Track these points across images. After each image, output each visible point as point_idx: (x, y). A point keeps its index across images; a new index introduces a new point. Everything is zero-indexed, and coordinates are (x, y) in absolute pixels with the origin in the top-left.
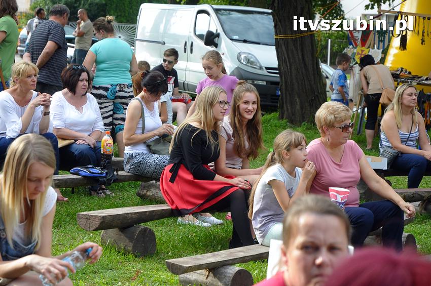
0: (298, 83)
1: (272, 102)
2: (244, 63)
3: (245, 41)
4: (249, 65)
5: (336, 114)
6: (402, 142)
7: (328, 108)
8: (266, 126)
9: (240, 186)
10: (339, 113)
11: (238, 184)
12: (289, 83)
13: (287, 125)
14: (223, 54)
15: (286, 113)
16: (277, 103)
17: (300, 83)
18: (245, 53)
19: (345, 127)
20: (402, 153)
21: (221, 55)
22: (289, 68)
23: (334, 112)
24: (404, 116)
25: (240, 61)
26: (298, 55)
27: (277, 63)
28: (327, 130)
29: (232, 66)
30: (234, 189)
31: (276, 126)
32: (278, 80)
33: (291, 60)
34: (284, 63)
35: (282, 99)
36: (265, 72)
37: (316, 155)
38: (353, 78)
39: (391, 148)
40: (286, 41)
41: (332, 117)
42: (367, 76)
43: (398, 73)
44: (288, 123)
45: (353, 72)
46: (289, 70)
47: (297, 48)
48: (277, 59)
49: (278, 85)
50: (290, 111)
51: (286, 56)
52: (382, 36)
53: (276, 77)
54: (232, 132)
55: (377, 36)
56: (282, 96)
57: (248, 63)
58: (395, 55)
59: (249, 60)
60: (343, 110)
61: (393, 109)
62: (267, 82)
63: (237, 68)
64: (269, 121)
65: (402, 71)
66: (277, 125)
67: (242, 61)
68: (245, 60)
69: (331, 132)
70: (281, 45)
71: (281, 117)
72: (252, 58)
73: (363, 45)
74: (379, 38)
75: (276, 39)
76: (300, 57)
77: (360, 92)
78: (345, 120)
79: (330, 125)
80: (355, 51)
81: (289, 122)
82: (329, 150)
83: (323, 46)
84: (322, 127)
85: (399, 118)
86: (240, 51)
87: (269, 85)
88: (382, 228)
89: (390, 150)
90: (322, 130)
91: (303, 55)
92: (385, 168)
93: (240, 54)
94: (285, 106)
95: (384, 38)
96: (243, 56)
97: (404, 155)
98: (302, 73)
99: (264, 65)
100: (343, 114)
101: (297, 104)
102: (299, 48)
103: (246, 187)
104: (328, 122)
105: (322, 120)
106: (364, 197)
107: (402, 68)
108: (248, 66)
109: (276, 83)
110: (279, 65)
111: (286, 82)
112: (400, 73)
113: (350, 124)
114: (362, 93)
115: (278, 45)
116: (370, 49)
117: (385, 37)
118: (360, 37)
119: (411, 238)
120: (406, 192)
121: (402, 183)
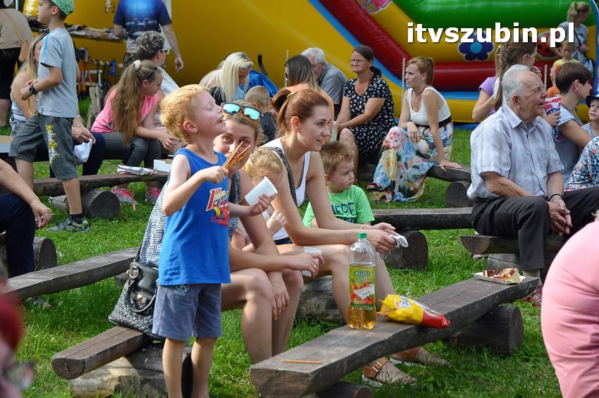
119: (48, 244)
120: (46, 183)
121: (46, 172)
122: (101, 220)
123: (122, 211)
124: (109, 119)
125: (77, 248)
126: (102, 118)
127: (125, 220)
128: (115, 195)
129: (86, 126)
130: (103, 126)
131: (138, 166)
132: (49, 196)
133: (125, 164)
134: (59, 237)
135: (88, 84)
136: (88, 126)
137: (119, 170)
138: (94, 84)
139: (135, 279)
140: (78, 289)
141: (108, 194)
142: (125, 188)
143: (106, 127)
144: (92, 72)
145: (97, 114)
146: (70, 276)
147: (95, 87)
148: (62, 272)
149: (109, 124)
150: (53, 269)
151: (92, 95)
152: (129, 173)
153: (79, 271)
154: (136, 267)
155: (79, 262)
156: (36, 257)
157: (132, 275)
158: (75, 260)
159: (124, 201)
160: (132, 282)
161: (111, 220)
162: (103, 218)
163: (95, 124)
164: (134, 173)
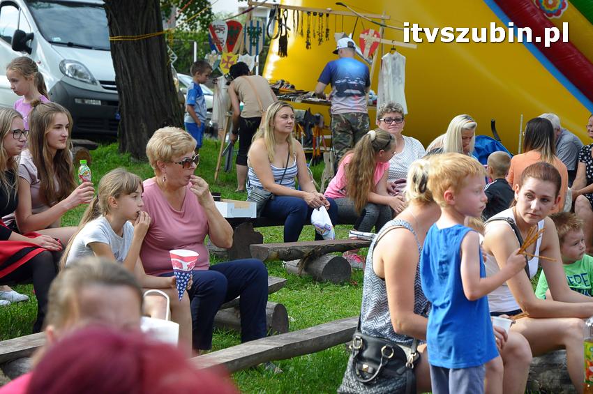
0: (144, 103)
1: (111, 129)
2: (70, 75)
3: (70, 45)
4: (77, 77)
5: (174, 145)
6: (276, 181)
7: (163, 137)
8: (101, 163)
9: (46, 247)
10: (178, 143)
11: (43, 244)
12: (132, 103)
13: (129, 161)
14: (40, 63)
15: (128, 143)
16: (116, 130)
17: (147, 102)
18: (70, 61)
19: (186, 161)
20: (276, 195)
21: (38, 65)
22: (130, 81)
23: (172, 141)
24: (278, 146)
25: (63, 72)
26: (143, 64)
27: (114, 75)
28: (163, 166)
29: (53, 80)
30: (37, 251)
31: (114, 162)
32: (117, 98)
33: (133, 70)
34: (123, 76)
35: (123, 124)
36: (99, 88)
37: (149, 201)
38: (218, 95)
39: (262, 188)
40: (125, 45)
41: (169, 148)
42: (240, 91)
43: (278, 87)
44: (132, 158)
45: (217, 86)
46: (131, 85)
47: (141, 54)
48: (113, 69)
49: (117, 105)
50: (134, 141)
51: (126, 65)
52: (254, 37)
53: (113, 94)
54: (36, 172)
55: (248, 37)
56: (123, 121)
57: (75, 75)
58: (276, 63)
59: (76, 71)
60: (184, 139)
61: (262, 136)
62: (102, 101)
63: (59, 82)
64: (105, 155)
65: (282, 84)
66: (116, 160)
67: (67, 73)
68: (70, 70)
69: (167, 169)
70: (119, 50)
71: (122, 150)
72: (80, 68)
73: (230, 49)
74: (251, 40)
75: (111, 41)
76: (146, 67)
77: (228, 114)
78: (186, 152)
79: (166, 160)
80: (220, 57)
81: (133, 156)
82: (166, 194)
83: (187, 50)
84: (156, 162)
85: (271, 149)
86: (62, 59)
87: (106, 106)
88: (239, 297)
89: (260, 191)
90: (156, 166)
91: (149, 64)
92: (254, 216)
93: (63, 62)
94: (127, 135)
95: (258, 41)
96: (67, 66)
97: (278, 198)
98: (149, 88)
99: (98, 78)
100: (183, 144)
101: (143, 131)
102: (143, 54)
103: (56, 248)
104: (163, 155)
105: (156, 153)
106: (226, 256)
107: (283, 81)
108: (76, 79)
109: (115, 103)
110: (117, 77)
111: (127, 101)
112: (280, 87)
113: (193, 157)
114: (230, 115)
115: (114, 50)
116: (240, 55)
117: (258, 38)
118: (225, 39)
119: (280, 309)
120: (281, 248)
121: (280, 236)
122: (332, 285)
123: (353, 277)
124: (342, 184)
125: (308, 313)
126: (335, 183)
127: (356, 285)
128: (346, 260)
129: (319, 191)
130: (336, 191)
131: (369, 232)
132: (283, 260)
133: (357, 229)
134: (291, 302)
135: (322, 148)
136: (322, 190)
137: (350, 235)
138: (328, 149)
139: (359, 349)
140: (309, 356)
141: (339, 259)
142: (355, 252)
143: (338, 192)
144: (326, 137)
145: (331, 178)
146: (301, 343)
147: (329, 152)
148: (293, 339)
149: (342, 190)
150: (284, 334)
151: (325, 160)
152: (360, 239)
153: (309, 338)
154: (359, 338)
155: (310, 328)
156: (269, 322)
157: (356, 346)
158: (307, 325)
159: (355, 265)
160: (356, 353)
161: (342, 284)
162: (335, 283)
163: (328, 189)
164: (365, 238)
